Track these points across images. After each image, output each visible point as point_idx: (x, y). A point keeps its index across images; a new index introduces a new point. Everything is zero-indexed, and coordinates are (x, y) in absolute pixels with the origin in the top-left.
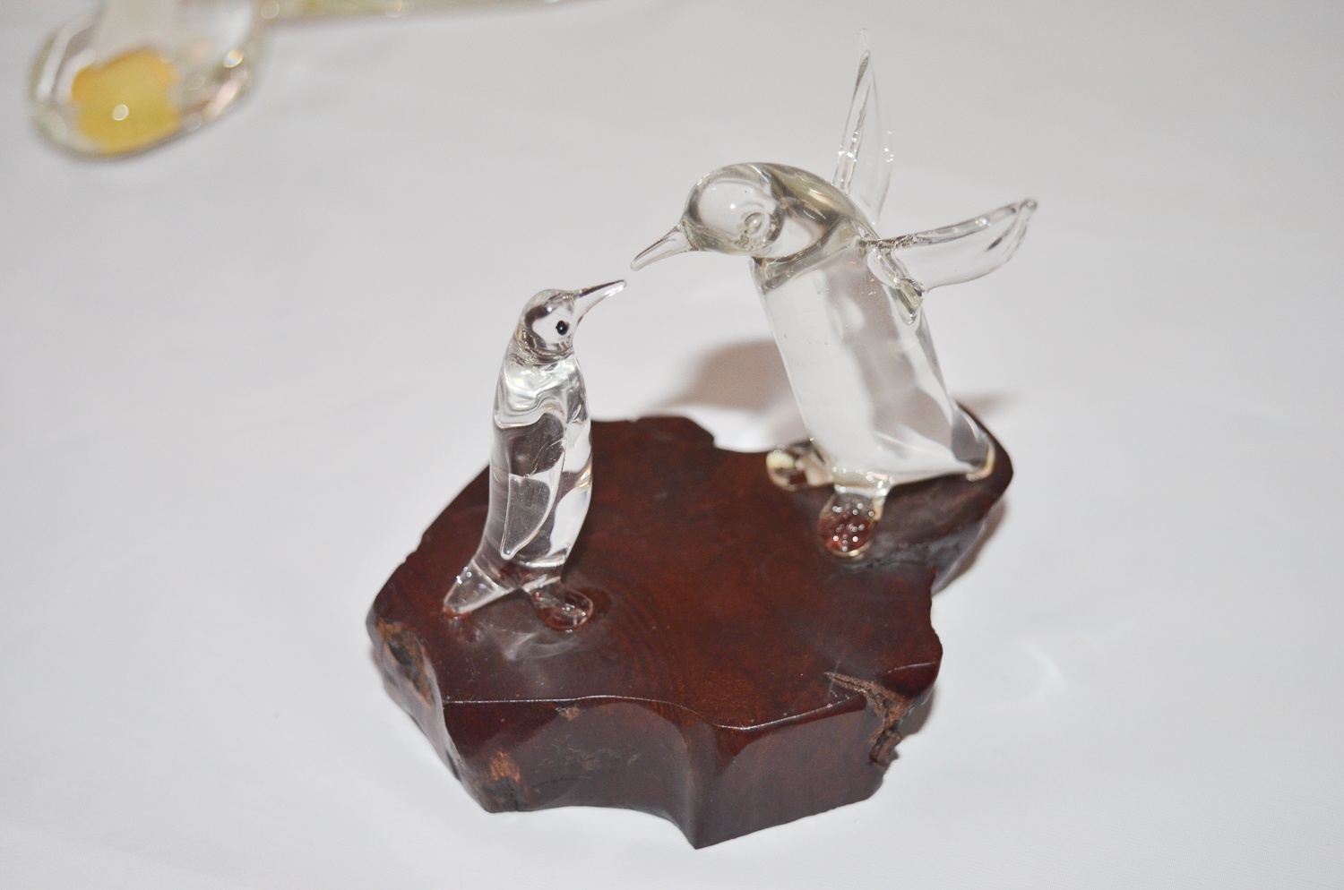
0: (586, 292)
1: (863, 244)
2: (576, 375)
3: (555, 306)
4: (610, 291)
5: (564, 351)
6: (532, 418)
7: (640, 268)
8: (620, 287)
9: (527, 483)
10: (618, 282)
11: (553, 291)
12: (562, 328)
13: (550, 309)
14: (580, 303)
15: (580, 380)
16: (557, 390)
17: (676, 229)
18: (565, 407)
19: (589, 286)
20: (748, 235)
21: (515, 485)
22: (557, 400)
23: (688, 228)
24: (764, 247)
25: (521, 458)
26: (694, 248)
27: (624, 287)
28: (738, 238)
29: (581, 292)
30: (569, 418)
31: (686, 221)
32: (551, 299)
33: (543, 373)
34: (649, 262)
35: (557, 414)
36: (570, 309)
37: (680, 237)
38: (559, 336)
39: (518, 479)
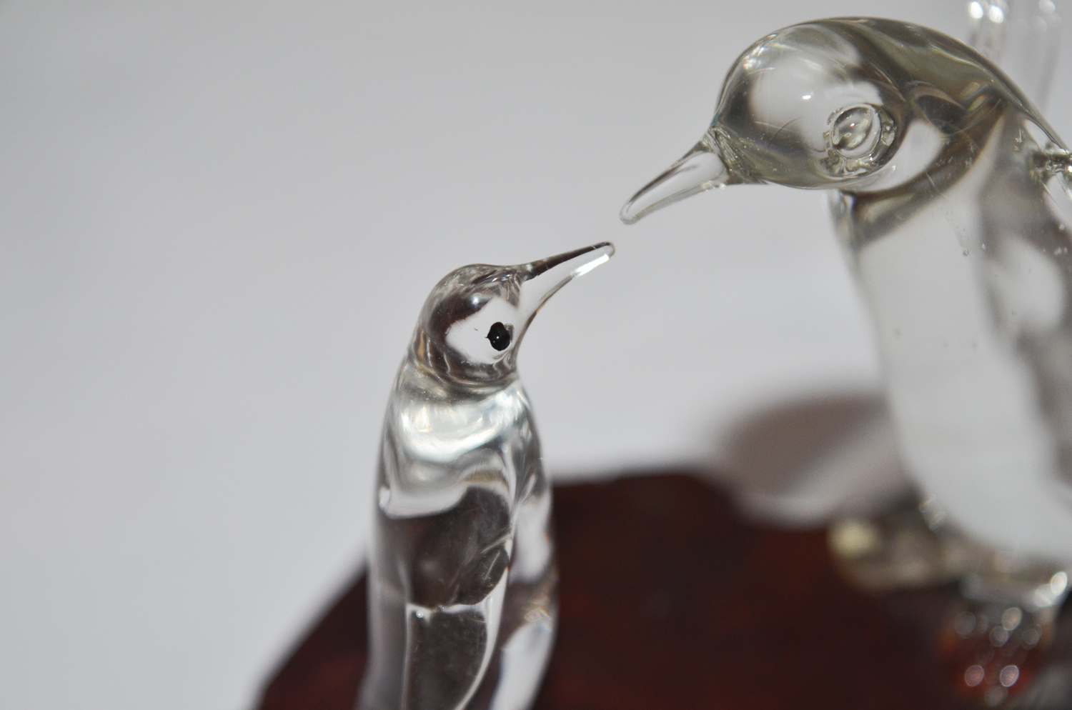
0: (540, 268)
1: (1040, 159)
2: (526, 417)
3: (485, 297)
4: (585, 267)
5: (500, 376)
6: (447, 499)
7: (639, 217)
8: (602, 259)
9: (439, 618)
10: (598, 246)
11: (481, 267)
12: (499, 336)
13: (476, 300)
14: (531, 289)
15: (532, 427)
16: (494, 446)
17: (700, 148)
18: (511, 474)
19: (544, 256)
20: (843, 152)
21: (418, 622)
22: (495, 462)
23: (724, 143)
24: (860, 175)
25: (429, 567)
26: (733, 181)
27: (611, 255)
28: (825, 155)
29: (529, 268)
30: (520, 491)
31: (720, 130)
32: (477, 281)
33: (460, 413)
34: (651, 209)
35: (497, 487)
36: (514, 301)
37: (708, 162)
38: (496, 352)
39: (424, 613)
